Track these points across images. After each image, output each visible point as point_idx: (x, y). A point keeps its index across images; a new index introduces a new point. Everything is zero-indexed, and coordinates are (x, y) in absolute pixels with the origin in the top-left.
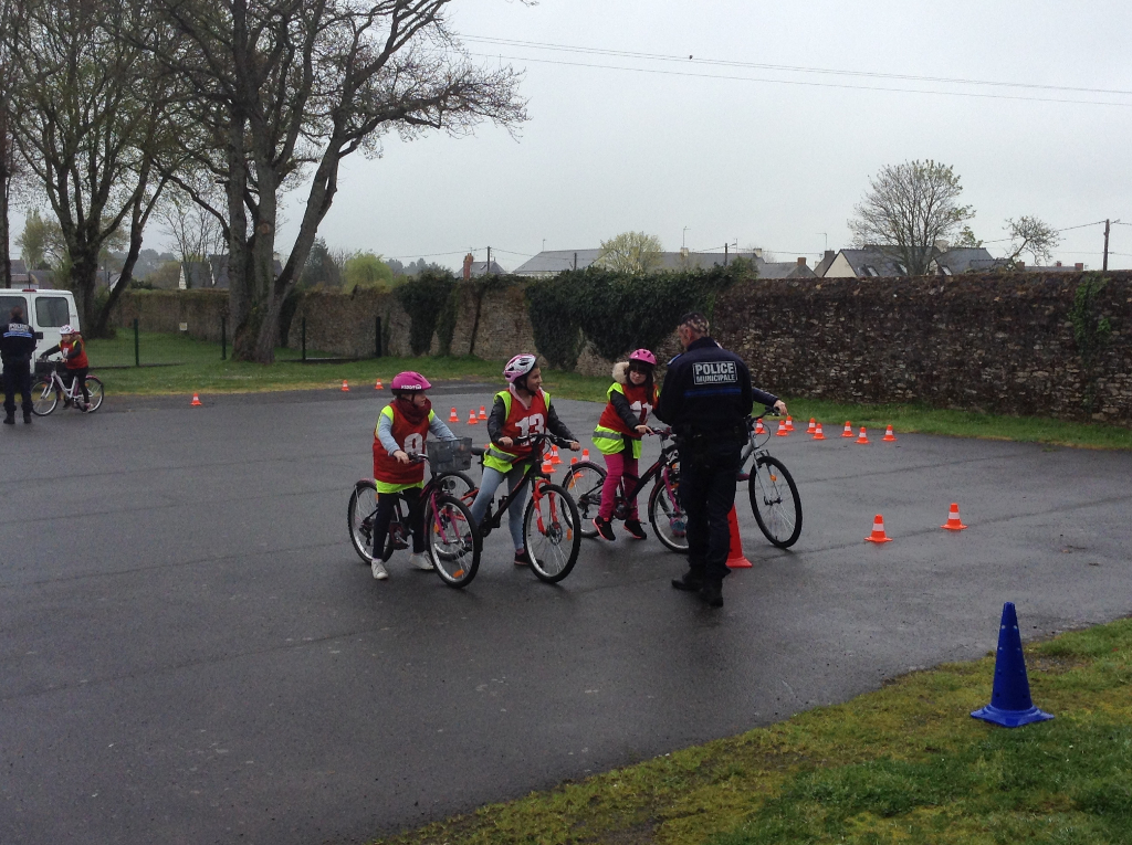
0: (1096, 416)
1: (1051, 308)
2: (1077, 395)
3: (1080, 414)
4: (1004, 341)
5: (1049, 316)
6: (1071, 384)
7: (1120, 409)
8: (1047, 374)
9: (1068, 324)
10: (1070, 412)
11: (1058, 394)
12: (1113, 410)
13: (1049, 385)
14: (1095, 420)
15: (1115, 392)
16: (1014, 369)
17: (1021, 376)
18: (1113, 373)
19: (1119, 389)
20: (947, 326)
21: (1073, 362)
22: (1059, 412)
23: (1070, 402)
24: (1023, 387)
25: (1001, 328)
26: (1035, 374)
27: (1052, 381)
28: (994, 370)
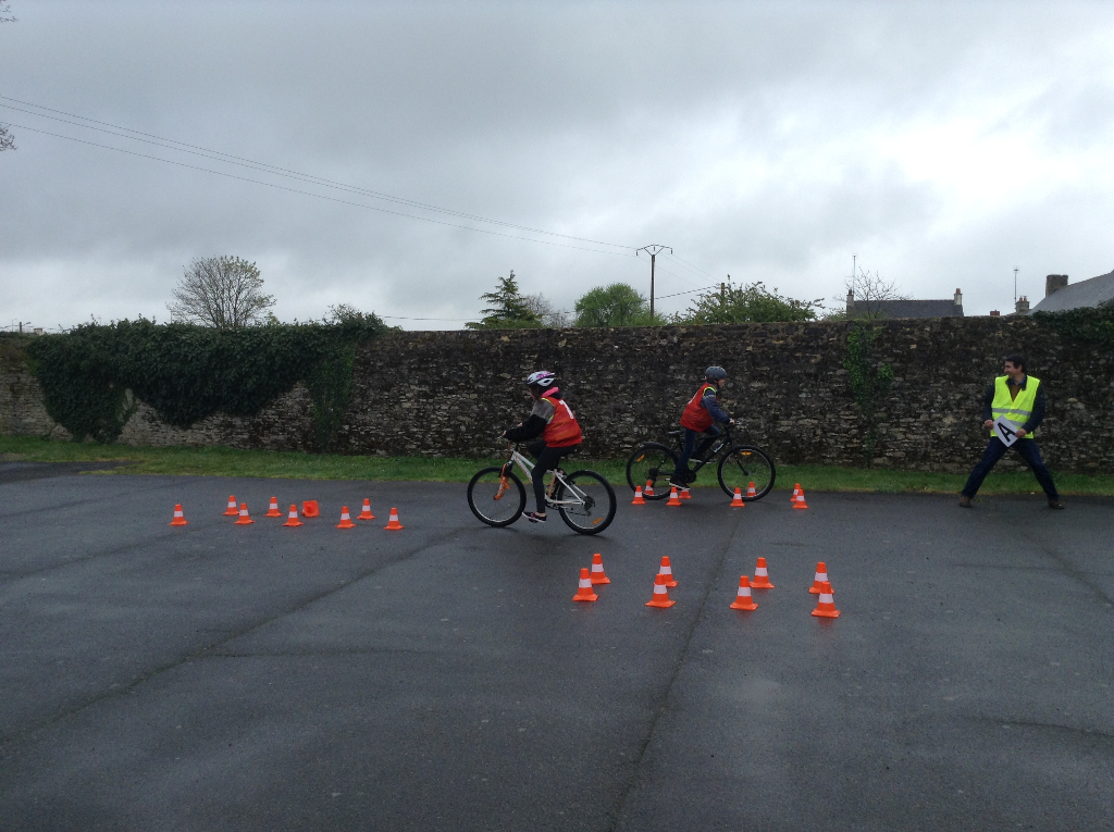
0: (878, 461)
1: (819, 356)
2: (855, 440)
3: (859, 459)
4: (761, 391)
5: (817, 364)
6: (847, 431)
7: (907, 453)
8: (816, 422)
9: (839, 372)
10: (846, 458)
11: (832, 441)
12: (899, 454)
13: (819, 432)
14: (877, 465)
15: (900, 436)
16: (776, 418)
17: (785, 425)
18: (898, 417)
19: (905, 433)
20: (687, 377)
21: (848, 408)
22: (833, 458)
23: (846, 448)
24: (786, 435)
25: (761, 377)
26: (801, 422)
27: (823, 429)
28: (751, 420)
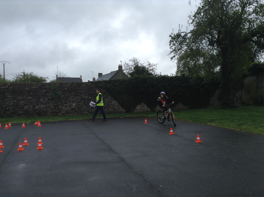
0: (59, 114)
1: (44, 91)
2: (54, 110)
3: (55, 114)
4: (31, 99)
5: (44, 93)
6: (52, 108)
7: (66, 112)
8: (45, 106)
9: (50, 94)
10: (52, 114)
11: (48, 110)
12: (64, 112)
13: (45, 108)
14: (59, 115)
15: (64, 108)
16: (35, 105)
17: (37, 107)
18: (63, 104)
19: (65, 108)
20: (11, 96)
21: (52, 103)
22: (49, 114)
23: (52, 112)
24: (37, 109)
25: (30, 96)
26: (41, 106)
27: (46, 108)
28: (28, 106)
